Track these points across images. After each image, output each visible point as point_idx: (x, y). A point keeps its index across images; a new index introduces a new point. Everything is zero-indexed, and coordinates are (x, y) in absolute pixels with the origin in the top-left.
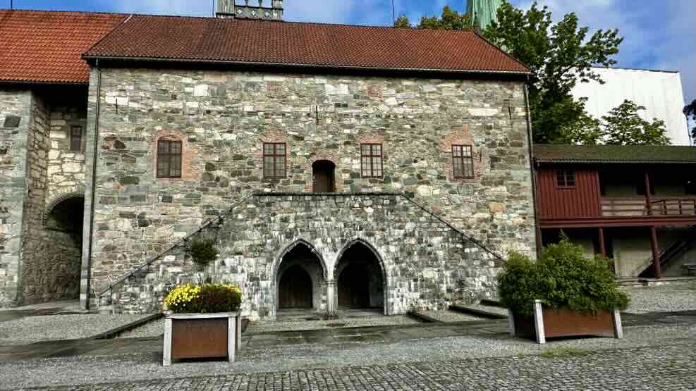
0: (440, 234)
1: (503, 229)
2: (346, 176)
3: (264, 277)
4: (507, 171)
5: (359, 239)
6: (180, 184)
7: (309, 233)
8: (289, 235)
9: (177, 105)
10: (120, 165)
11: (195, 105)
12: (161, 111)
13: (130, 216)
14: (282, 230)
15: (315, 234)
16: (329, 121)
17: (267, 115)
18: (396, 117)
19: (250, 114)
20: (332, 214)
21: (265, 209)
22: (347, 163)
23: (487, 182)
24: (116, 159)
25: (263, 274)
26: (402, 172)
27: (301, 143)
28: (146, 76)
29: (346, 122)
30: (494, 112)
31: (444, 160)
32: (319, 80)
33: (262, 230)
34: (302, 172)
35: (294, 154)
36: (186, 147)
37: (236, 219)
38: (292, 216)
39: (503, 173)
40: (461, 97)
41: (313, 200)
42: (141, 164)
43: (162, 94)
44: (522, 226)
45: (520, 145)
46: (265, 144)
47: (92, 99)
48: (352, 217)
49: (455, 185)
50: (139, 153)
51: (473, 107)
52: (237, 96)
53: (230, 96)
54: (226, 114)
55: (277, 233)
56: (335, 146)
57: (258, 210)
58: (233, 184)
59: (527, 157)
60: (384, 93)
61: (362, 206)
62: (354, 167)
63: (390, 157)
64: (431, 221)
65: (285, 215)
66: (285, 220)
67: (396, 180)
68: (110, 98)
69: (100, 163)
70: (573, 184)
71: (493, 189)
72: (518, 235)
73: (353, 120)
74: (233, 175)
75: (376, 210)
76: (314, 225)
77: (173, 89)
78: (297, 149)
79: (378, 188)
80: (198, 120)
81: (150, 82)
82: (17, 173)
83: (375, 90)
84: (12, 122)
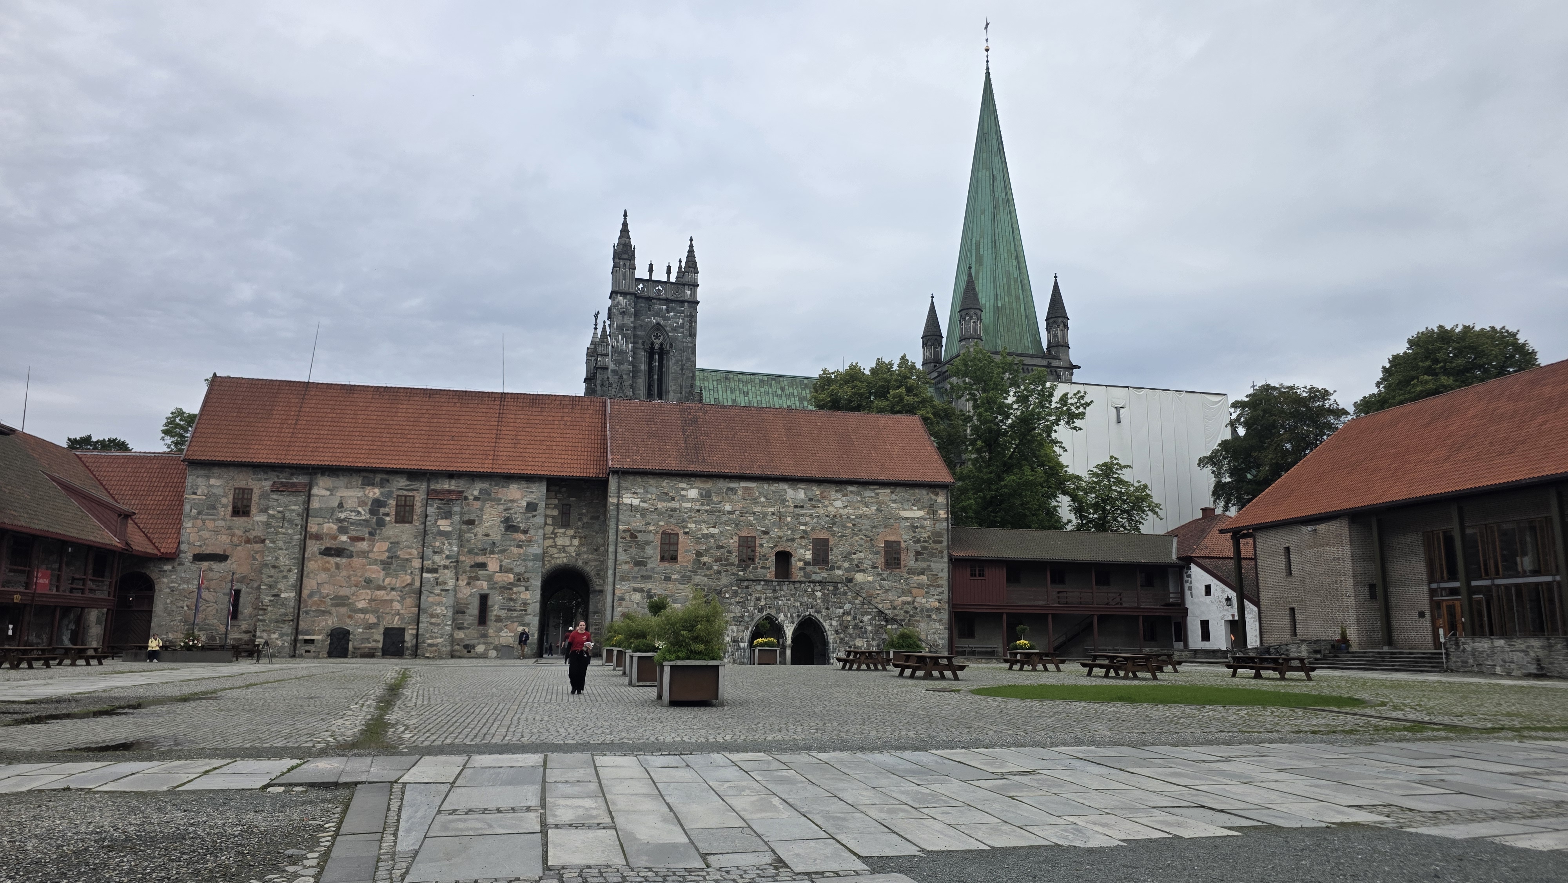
0: (870, 614)
1: (922, 611)
2: (801, 564)
3: (742, 640)
4: (928, 563)
5: (810, 615)
6: (677, 566)
7: (775, 610)
9: (676, 505)
10: (634, 550)
11: (689, 505)
12: (663, 510)
13: (641, 590)
14: (755, 607)
16: (789, 519)
17: (742, 514)
18: (841, 516)
19: (729, 512)
20: (792, 595)
21: (745, 591)
22: (802, 554)
23: (911, 572)
24: (631, 547)
25: (742, 638)
26: (844, 561)
27: (767, 536)
28: (652, 481)
29: (802, 520)
30: (920, 514)
31: (877, 553)
32: (783, 486)
33: (742, 606)
34: (767, 559)
35: (761, 545)
36: (682, 538)
37: (724, 598)
38: (763, 596)
39: (924, 565)
40: (894, 501)
41: (778, 585)
42: (649, 551)
43: (665, 496)
44: (938, 609)
45: (941, 542)
46: (740, 537)
47: (612, 500)
48: (806, 599)
49: (885, 574)
50: (647, 543)
51: (904, 509)
52: (720, 499)
53: (715, 499)
54: (711, 512)
55: (752, 609)
56: (793, 540)
57: (739, 591)
58: (715, 568)
59: (945, 552)
60: (832, 498)
61: (813, 590)
62: (807, 557)
63: (835, 549)
64: (863, 603)
65: (758, 596)
66: (758, 599)
67: (839, 568)
68: (627, 499)
69: (620, 550)
70: (983, 576)
71: (915, 578)
72: (934, 616)
73: (808, 519)
74: (716, 561)
76: (778, 604)
77: (673, 493)
78: (764, 541)
79: (824, 575)
80: (690, 517)
81: (655, 487)
82: (536, 550)
83: (825, 494)
84: (531, 507)
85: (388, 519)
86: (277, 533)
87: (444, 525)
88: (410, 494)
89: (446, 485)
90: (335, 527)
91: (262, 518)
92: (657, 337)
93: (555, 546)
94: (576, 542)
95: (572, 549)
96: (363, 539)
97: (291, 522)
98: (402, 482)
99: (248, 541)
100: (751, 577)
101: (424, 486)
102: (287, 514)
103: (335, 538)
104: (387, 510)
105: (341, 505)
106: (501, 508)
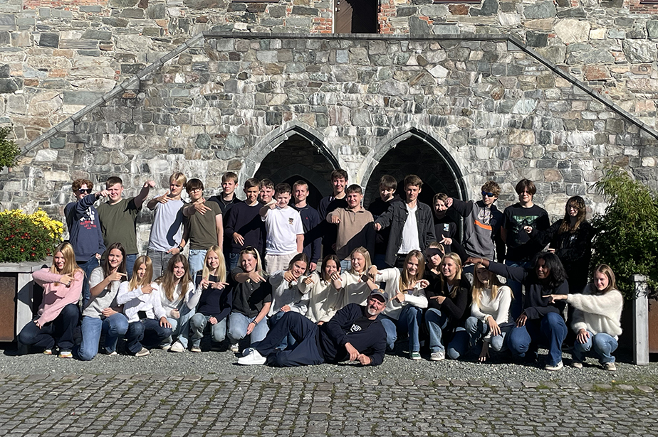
5: (413, 130)
7: (313, 115)
8: (274, 118)
33: (220, 106)
37: (171, 84)
38: (280, 79)
49: (642, 20)
55: (249, 114)
65: (266, 78)
67: (509, 7)
75: (453, 73)
76: (322, 99)
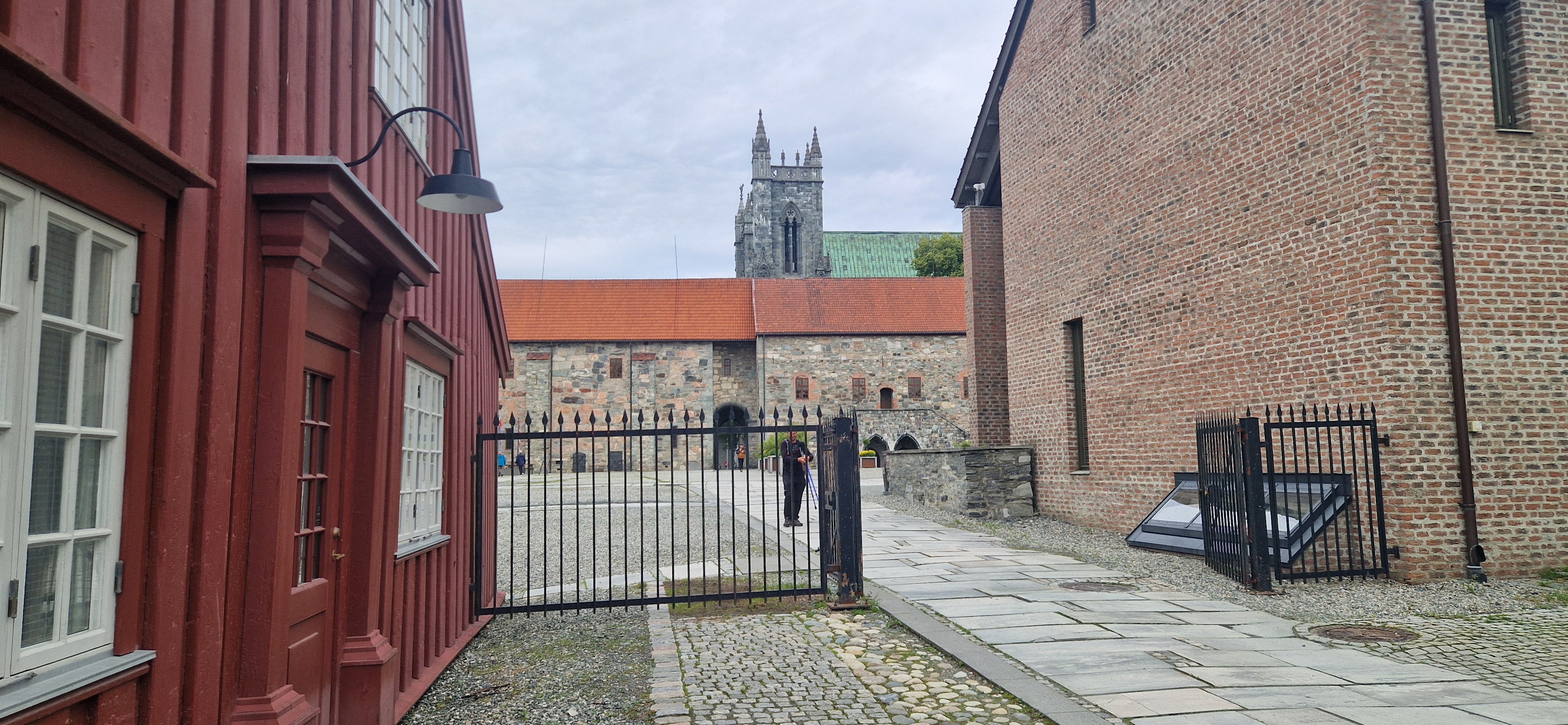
0: (952, 432)
2: (900, 397)
5: (907, 433)
6: (808, 402)
7: (880, 431)
9: (805, 357)
10: (777, 392)
11: (815, 357)
12: (797, 361)
13: (783, 420)
14: (866, 429)
15: (883, 431)
16: (889, 364)
17: (854, 362)
18: (929, 360)
19: (845, 361)
20: (892, 420)
22: (901, 389)
24: (775, 389)
26: (933, 393)
27: (874, 377)
28: (788, 341)
29: (900, 364)
31: (958, 386)
32: (884, 339)
34: (874, 394)
35: (870, 384)
36: (811, 381)
38: (872, 421)
41: (883, 412)
42: (788, 391)
43: (797, 352)
46: (853, 378)
47: (759, 356)
48: (903, 422)
49: (965, 402)
50: (786, 386)
52: (837, 351)
53: (834, 351)
54: (832, 362)
56: (893, 379)
58: (836, 402)
60: (922, 346)
62: (904, 391)
63: (925, 384)
64: (947, 425)
65: (868, 421)
67: (929, 399)
68: (770, 355)
69: (767, 391)
73: (904, 363)
74: (836, 397)
75: (916, 419)
76: (883, 426)
77: (803, 349)
78: (871, 381)
79: (918, 404)
80: (816, 366)
81: (790, 345)
82: (708, 393)
83: (917, 344)
84: (703, 363)
85: (605, 375)
86: (533, 389)
87: (644, 378)
88: (619, 357)
89: (643, 350)
90: (571, 383)
91: (522, 378)
92: (791, 213)
93: (721, 390)
94: (736, 386)
95: (733, 392)
96: (590, 391)
97: (541, 380)
98: (613, 349)
99: (514, 395)
100: (864, 408)
101: (628, 351)
102: (539, 375)
103: (571, 390)
104: (604, 369)
105: (573, 367)
106: (682, 364)
